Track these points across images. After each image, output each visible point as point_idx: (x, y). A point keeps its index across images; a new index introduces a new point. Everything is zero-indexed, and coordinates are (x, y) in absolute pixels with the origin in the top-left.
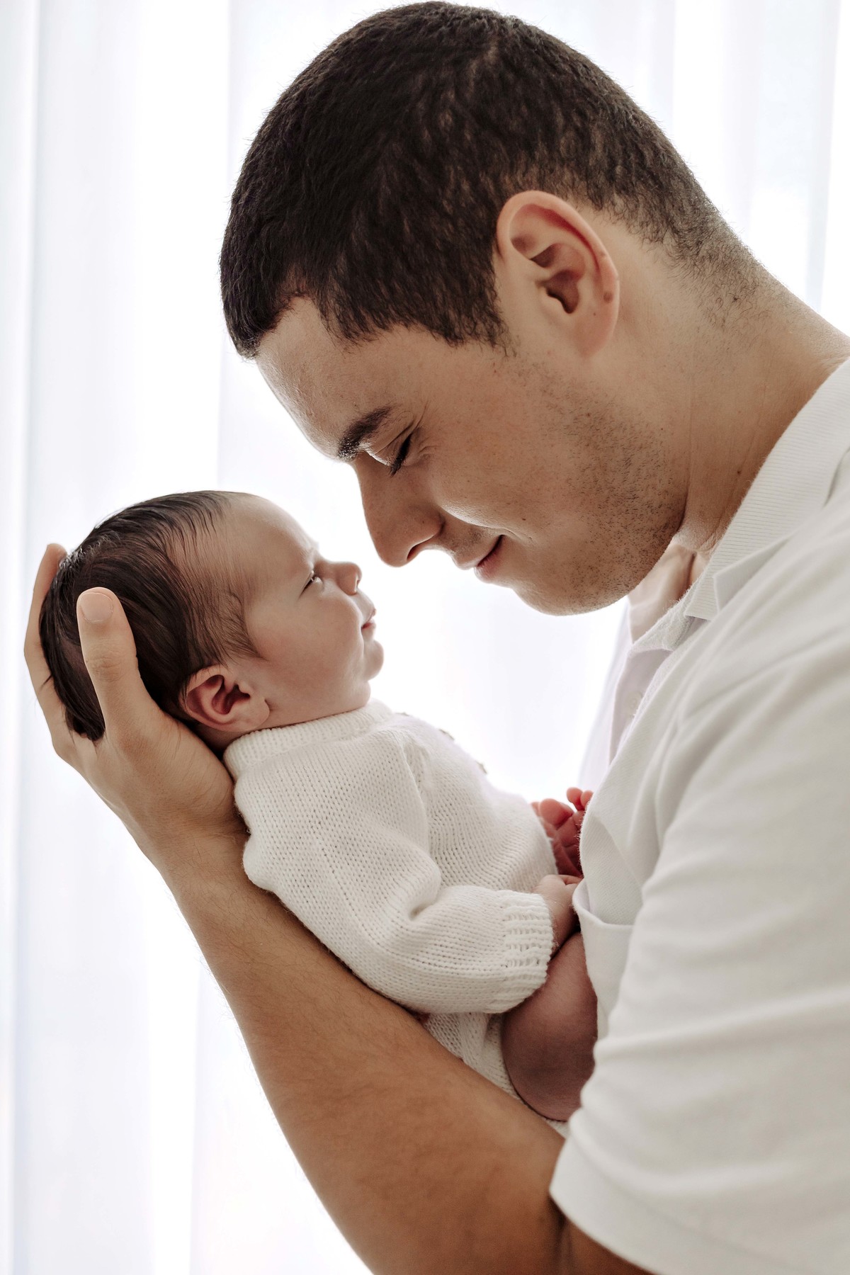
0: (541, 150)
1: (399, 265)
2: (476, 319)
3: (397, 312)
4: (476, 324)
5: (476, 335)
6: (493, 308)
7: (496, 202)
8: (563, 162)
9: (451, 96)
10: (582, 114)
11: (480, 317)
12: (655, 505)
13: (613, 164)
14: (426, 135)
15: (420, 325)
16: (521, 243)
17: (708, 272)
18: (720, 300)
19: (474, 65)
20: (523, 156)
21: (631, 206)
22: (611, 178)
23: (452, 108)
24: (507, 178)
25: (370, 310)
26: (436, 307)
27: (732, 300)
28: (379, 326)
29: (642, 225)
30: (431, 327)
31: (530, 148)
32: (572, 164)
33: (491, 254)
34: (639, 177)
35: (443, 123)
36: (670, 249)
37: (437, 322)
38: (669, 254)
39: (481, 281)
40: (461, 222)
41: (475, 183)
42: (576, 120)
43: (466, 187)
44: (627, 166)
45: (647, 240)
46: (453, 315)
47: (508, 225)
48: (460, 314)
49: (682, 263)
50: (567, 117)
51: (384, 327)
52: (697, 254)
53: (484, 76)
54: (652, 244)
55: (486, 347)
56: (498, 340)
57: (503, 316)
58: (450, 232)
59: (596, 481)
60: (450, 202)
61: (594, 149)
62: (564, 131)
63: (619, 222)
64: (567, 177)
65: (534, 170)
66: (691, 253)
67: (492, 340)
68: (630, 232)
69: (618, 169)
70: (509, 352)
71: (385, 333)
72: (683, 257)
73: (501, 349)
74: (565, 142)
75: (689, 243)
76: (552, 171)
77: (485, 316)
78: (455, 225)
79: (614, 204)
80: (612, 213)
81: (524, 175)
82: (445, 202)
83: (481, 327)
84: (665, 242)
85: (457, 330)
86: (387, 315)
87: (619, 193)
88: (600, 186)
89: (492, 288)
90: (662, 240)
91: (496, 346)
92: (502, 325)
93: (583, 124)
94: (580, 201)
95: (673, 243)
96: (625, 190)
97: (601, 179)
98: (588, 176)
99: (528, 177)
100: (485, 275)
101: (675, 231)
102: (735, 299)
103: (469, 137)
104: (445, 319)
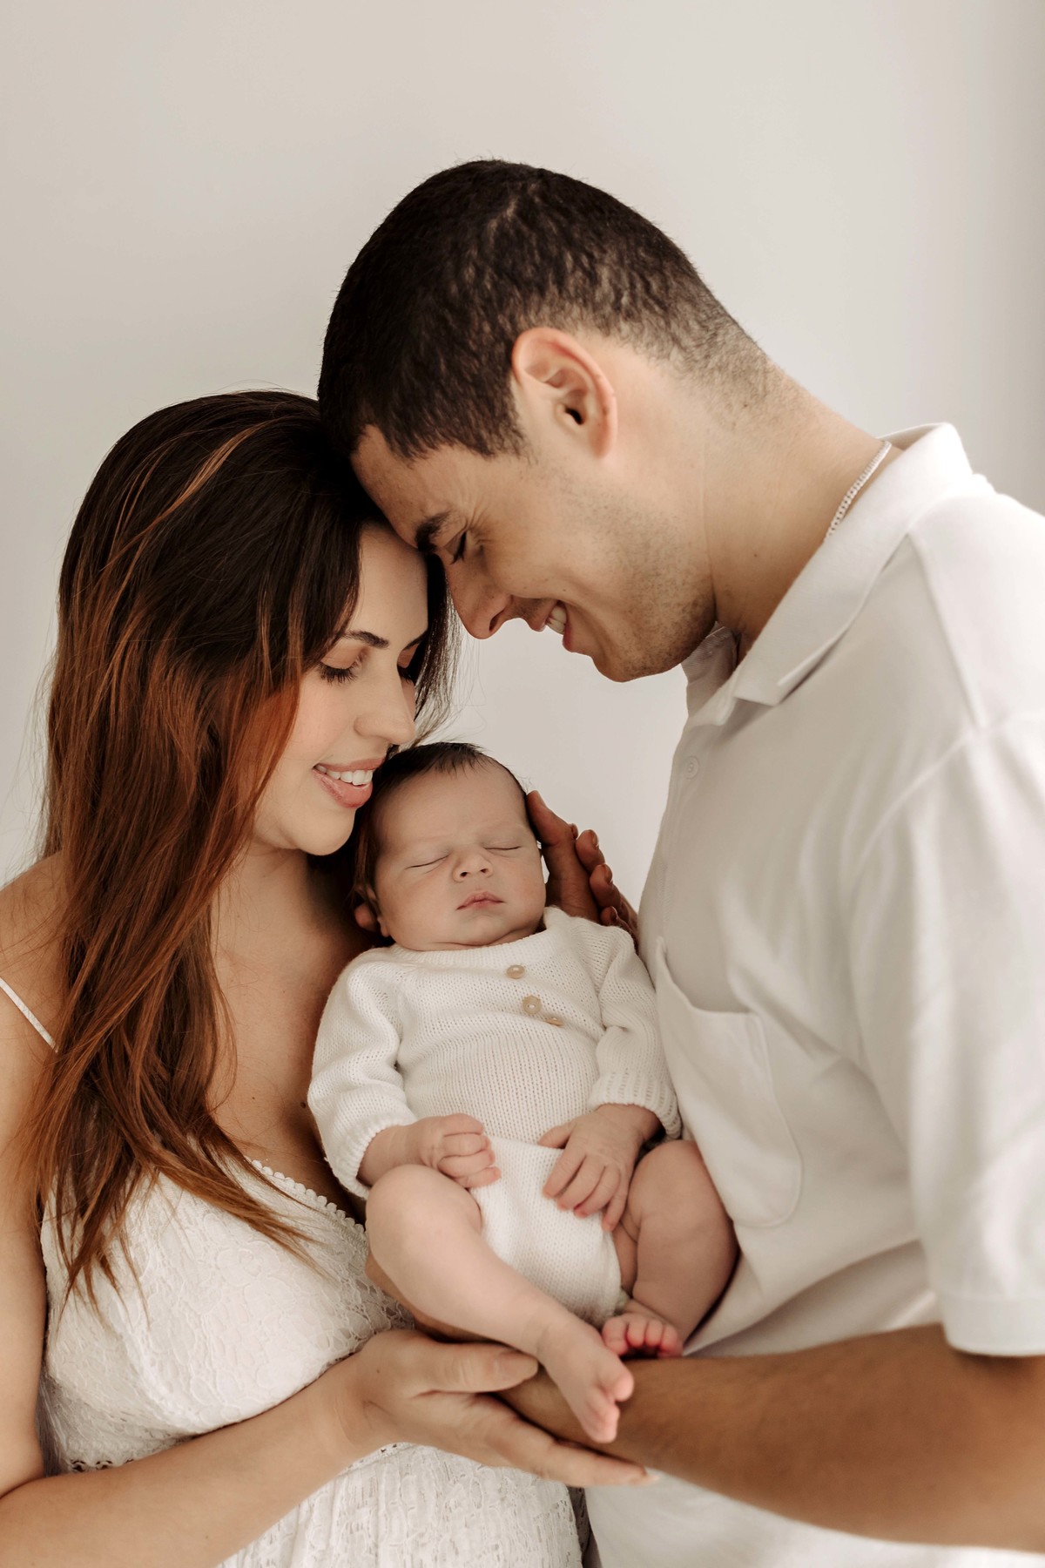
0: (553, 289)
1: (438, 395)
2: (504, 436)
3: (443, 435)
4: (503, 440)
5: (503, 448)
6: (516, 425)
7: (513, 338)
8: (572, 300)
9: (475, 253)
10: (590, 256)
11: (507, 434)
12: (679, 582)
13: (619, 295)
14: (454, 289)
15: (461, 445)
16: (538, 370)
17: (717, 381)
18: (729, 406)
19: (493, 224)
20: (535, 298)
21: (637, 331)
22: (617, 307)
23: (475, 264)
24: (522, 318)
25: (422, 434)
26: (471, 427)
27: (742, 406)
28: (429, 446)
29: (647, 345)
30: (469, 446)
31: (542, 291)
32: (581, 300)
33: (509, 380)
34: (645, 304)
35: (467, 276)
36: (678, 363)
37: (473, 441)
38: (676, 368)
39: (504, 406)
40: (484, 359)
41: (494, 324)
42: (585, 260)
43: (487, 328)
44: (633, 296)
45: (654, 358)
46: (484, 434)
47: (524, 355)
48: (490, 432)
49: (690, 375)
50: (576, 259)
51: (433, 447)
52: (706, 367)
53: (502, 233)
54: (659, 361)
55: (513, 459)
56: (522, 451)
57: (523, 432)
58: (476, 367)
59: (621, 562)
60: (474, 342)
61: (600, 285)
62: (573, 271)
63: (627, 345)
64: (576, 311)
65: (546, 309)
66: (699, 366)
67: (517, 451)
68: (637, 353)
69: (625, 300)
70: (532, 461)
71: (435, 453)
72: (691, 369)
73: (526, 459)
74: (574, 280)
75: (698, 358)
76: (563, 308)
77: (511, 433)
78: (480, 361)
79: (619, 330)
80: (618, 338)
81: (537, 313)
82: (471, 343)
83: (508, 443)
84: (672, 358)
85: (489, 447)
86: (435, 437)
87: (625, 319)
88: (607, 316)
89: (513, 410)
90: (668, 356)
91: (521, 457)
92: (526, 439)
93: (590, 264)
94: (589, 331)
95: (681, 358)
96: (629, 316)
97: (608, 309)
98: (596, 308)
99: (540, 314)
100: (506, 400)
101: (683, 349)
102: (746, 406)
103: (489, 287)
104: (479, 438)
